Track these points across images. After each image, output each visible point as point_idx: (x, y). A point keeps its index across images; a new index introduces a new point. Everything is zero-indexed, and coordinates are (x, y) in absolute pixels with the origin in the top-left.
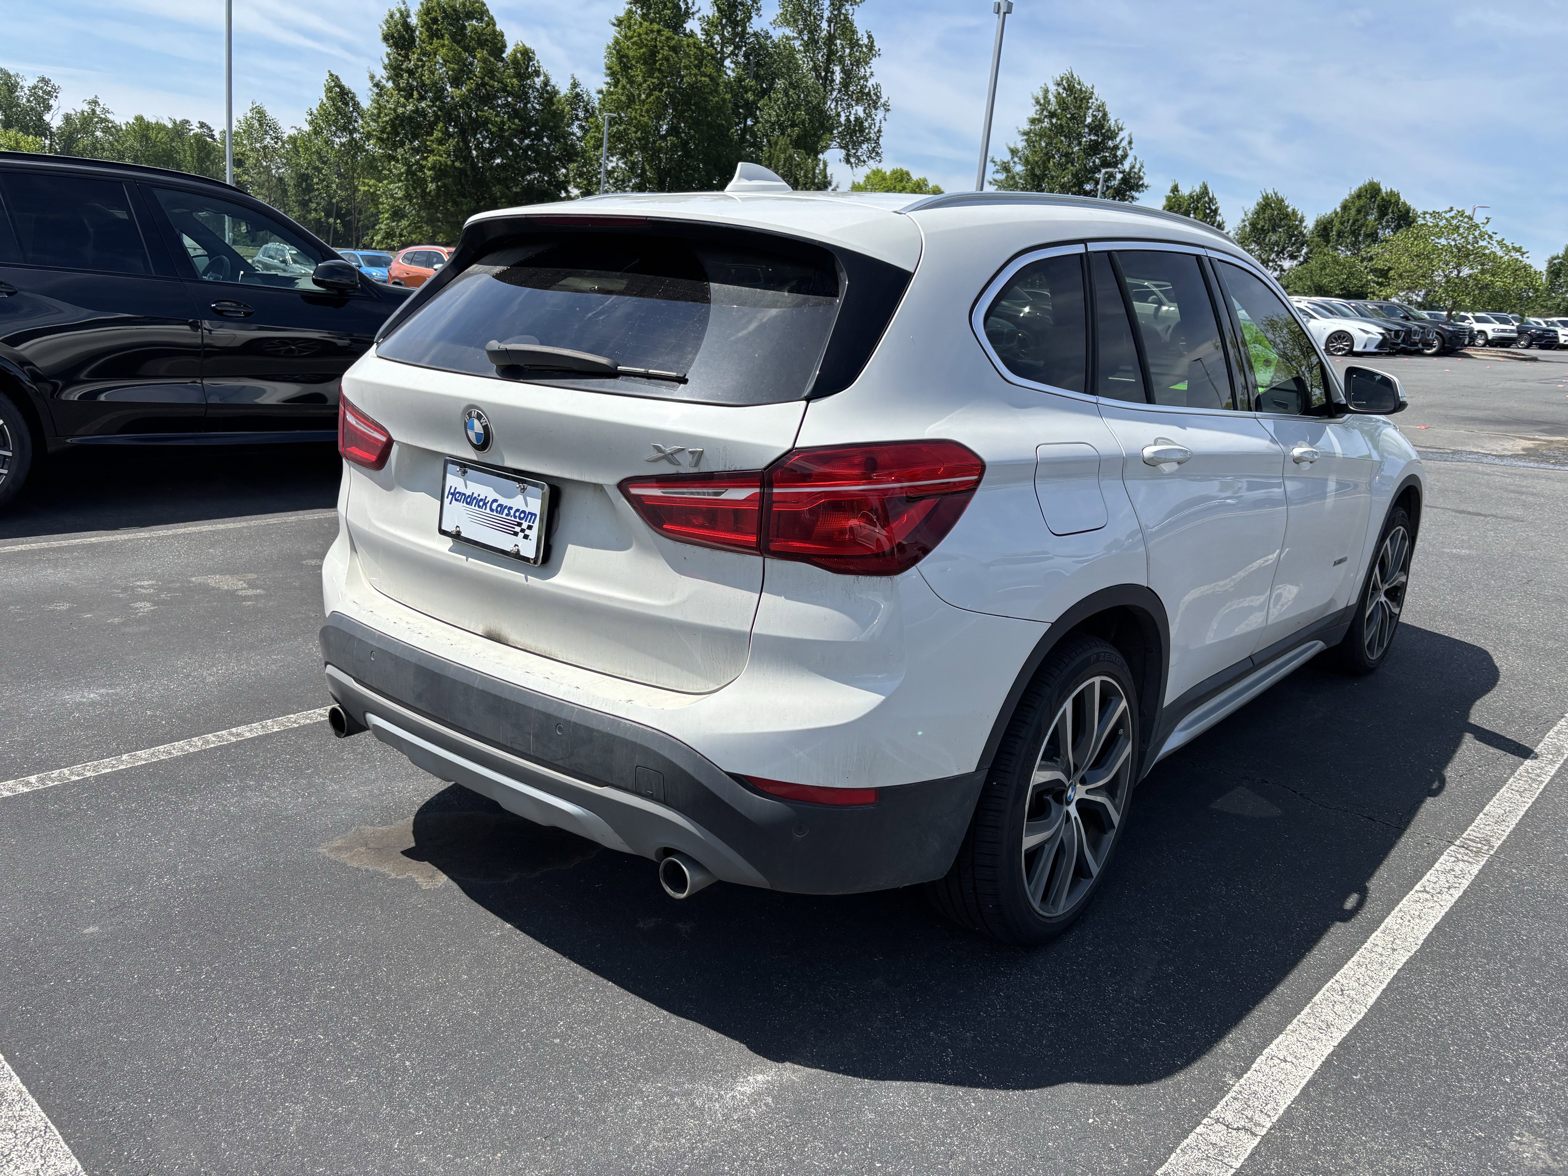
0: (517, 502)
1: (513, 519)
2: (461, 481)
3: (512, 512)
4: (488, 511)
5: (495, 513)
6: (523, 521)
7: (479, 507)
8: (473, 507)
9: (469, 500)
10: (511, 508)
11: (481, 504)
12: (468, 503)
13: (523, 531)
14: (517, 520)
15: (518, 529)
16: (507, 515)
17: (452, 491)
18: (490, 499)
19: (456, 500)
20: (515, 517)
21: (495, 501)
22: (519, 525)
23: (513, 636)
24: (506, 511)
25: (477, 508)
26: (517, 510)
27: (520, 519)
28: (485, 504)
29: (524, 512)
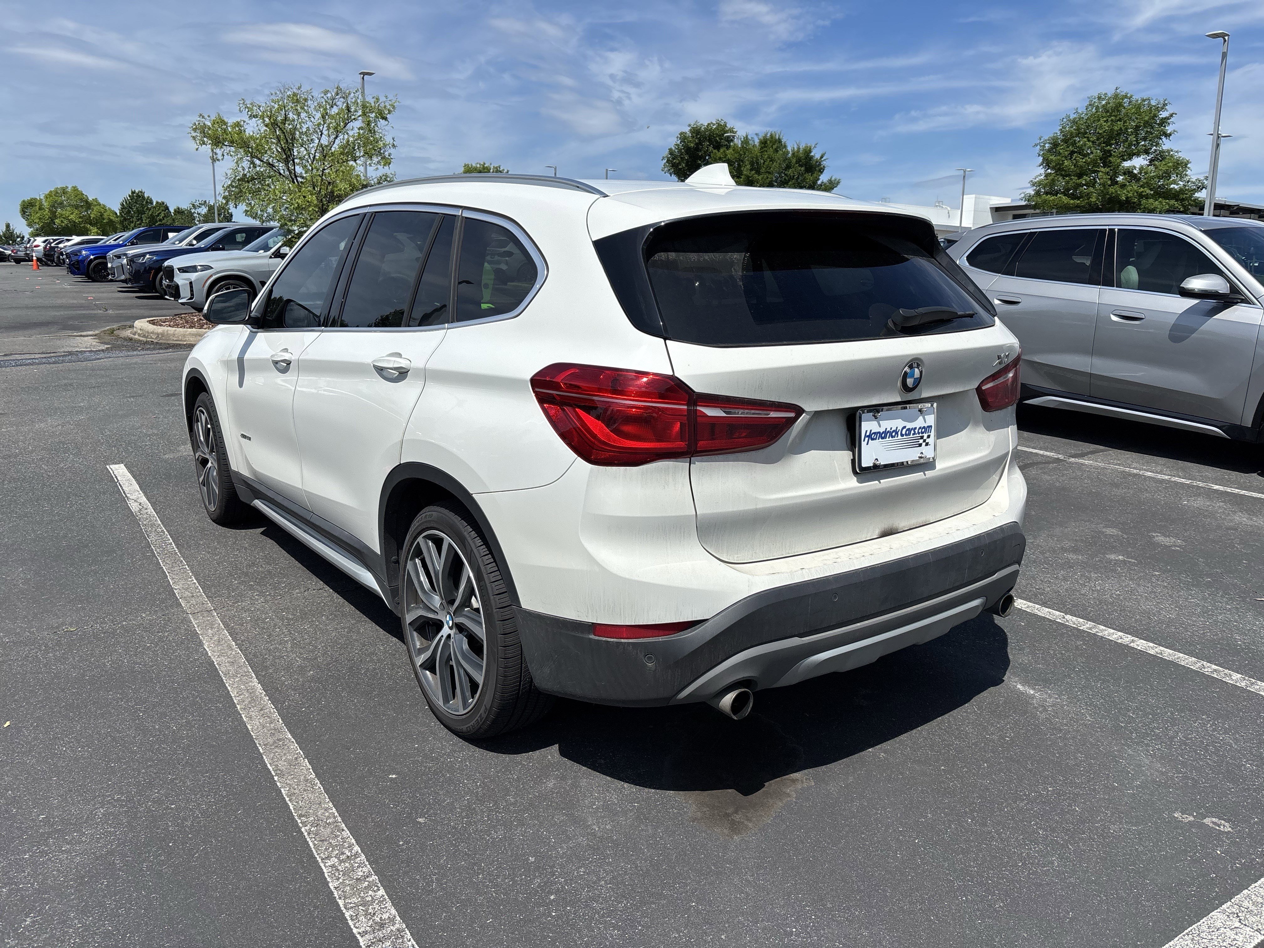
0: (919, 423)
1: (917, 435)
2: (875, 423)
3: (916, 431)
4: (900, 437)
5: (905, 437)
6: (924, 434)
7: (892, 437)
8: (887, 439)
9: (882, 435)
10: (916, 428)
11: (894, 434)
12: (883, 438)
13: (924, 441)
14: (921, 435)
15: (921, 441)
16: (913, 434)
17: (868, 434)
18: (900, 428)
19: (873, 439)
20: (919, 433)
21: (904, 427)
22: (922, 437)
23: (902, 524)
24: (912, 432)
25: (891, 439)
26: (920, 428)
27: (922, 433)
28: (897, 433)
29: (924, 427)
